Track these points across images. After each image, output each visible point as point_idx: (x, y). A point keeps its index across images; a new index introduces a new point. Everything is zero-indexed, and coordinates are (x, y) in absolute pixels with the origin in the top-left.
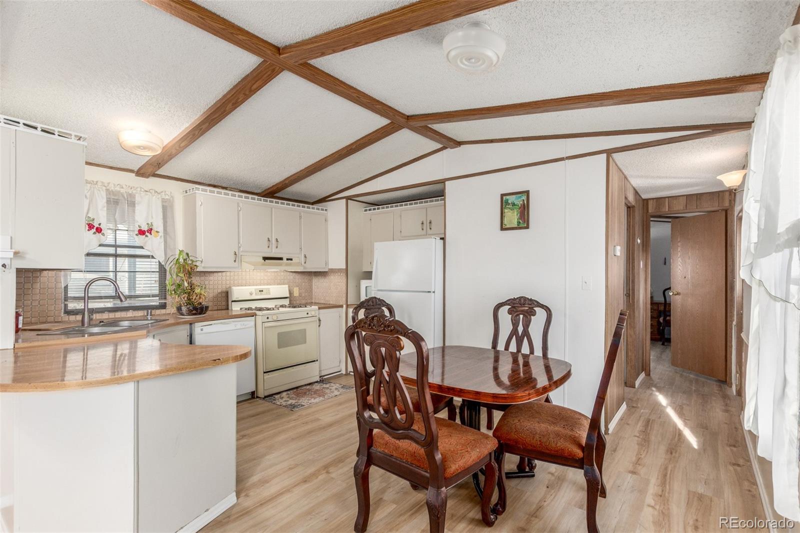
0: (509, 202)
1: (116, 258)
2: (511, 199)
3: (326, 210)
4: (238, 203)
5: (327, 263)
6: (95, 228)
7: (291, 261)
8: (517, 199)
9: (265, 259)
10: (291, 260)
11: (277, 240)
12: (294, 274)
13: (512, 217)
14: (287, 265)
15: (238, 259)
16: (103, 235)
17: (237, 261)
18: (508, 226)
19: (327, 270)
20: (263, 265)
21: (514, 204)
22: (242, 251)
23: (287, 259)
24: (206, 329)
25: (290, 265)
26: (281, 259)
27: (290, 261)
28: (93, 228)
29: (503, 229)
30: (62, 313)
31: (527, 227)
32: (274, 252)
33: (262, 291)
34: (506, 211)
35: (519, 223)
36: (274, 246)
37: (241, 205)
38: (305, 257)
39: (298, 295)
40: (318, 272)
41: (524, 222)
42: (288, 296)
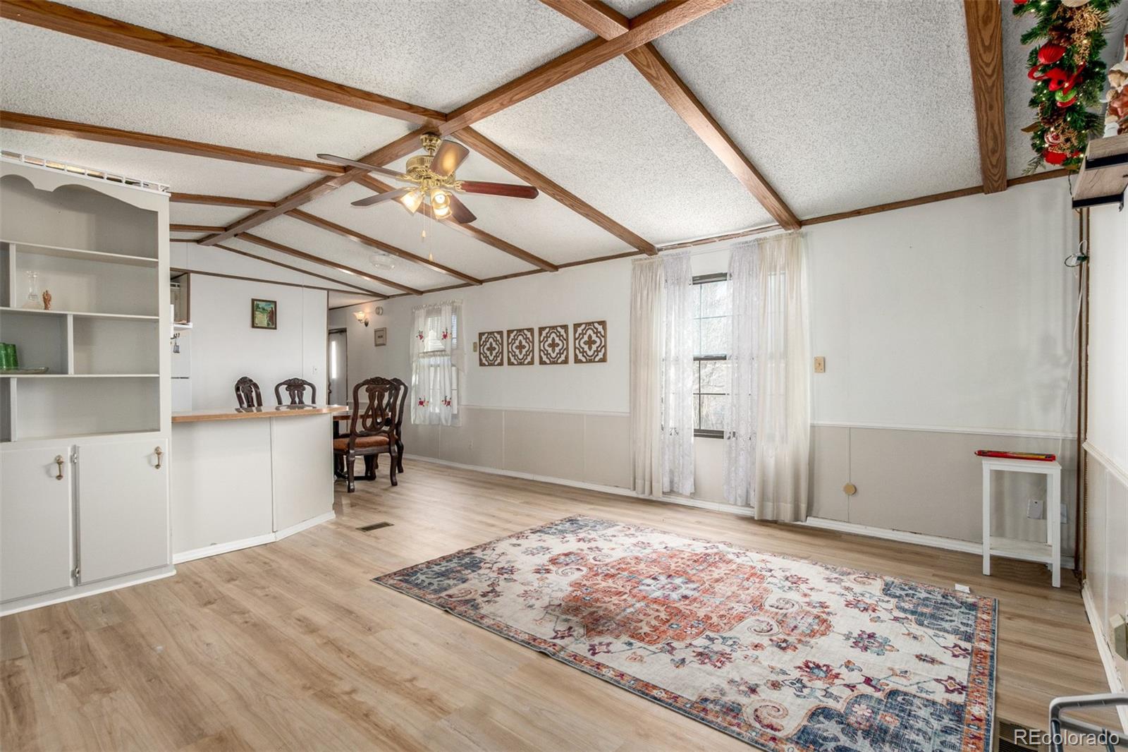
0: (260, 306)
2: (262, 305)
8: (266, 305)
13: (262, 319)
18: (259, 325)
21: (264, 309)
29: (253, 326)
31: (275, 328)
34: (257, 313)
35: (268, 324)
41: (272, 323)
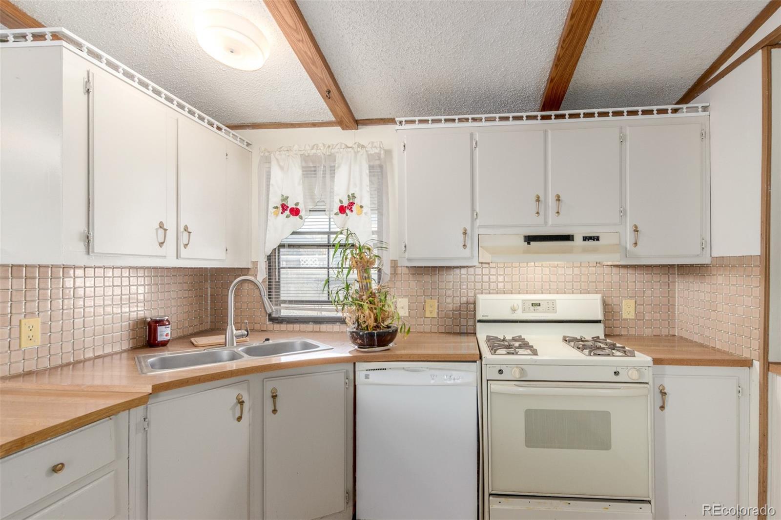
1: (328, 249)
3: (705, 109)
4: (472, 135)
5: (706, 244)
6: (288, 209)
7: (596, 242)
9: (529, 239)
10: (597, 239)
11: (558, 199)
12: (623, 271)
14: (585, 250)
15: (472, 243)
16: (301, 218)
17: (469, 245)
19: (706, 260)
20: (526, 252)
22: (480, 227)
23: (585, 239)
24: (375, 377)
25: (595, 250)
26: (568, 238)
27: (591, 242)
28: (286, 210)
30: (267, 321)
32: (550, 223)
33: (539, 305)
36: (551, 213)
37: (477, 137)
38: (636, 230)
39: (632, 316)
40: (686, 266)
42: (600, 317)
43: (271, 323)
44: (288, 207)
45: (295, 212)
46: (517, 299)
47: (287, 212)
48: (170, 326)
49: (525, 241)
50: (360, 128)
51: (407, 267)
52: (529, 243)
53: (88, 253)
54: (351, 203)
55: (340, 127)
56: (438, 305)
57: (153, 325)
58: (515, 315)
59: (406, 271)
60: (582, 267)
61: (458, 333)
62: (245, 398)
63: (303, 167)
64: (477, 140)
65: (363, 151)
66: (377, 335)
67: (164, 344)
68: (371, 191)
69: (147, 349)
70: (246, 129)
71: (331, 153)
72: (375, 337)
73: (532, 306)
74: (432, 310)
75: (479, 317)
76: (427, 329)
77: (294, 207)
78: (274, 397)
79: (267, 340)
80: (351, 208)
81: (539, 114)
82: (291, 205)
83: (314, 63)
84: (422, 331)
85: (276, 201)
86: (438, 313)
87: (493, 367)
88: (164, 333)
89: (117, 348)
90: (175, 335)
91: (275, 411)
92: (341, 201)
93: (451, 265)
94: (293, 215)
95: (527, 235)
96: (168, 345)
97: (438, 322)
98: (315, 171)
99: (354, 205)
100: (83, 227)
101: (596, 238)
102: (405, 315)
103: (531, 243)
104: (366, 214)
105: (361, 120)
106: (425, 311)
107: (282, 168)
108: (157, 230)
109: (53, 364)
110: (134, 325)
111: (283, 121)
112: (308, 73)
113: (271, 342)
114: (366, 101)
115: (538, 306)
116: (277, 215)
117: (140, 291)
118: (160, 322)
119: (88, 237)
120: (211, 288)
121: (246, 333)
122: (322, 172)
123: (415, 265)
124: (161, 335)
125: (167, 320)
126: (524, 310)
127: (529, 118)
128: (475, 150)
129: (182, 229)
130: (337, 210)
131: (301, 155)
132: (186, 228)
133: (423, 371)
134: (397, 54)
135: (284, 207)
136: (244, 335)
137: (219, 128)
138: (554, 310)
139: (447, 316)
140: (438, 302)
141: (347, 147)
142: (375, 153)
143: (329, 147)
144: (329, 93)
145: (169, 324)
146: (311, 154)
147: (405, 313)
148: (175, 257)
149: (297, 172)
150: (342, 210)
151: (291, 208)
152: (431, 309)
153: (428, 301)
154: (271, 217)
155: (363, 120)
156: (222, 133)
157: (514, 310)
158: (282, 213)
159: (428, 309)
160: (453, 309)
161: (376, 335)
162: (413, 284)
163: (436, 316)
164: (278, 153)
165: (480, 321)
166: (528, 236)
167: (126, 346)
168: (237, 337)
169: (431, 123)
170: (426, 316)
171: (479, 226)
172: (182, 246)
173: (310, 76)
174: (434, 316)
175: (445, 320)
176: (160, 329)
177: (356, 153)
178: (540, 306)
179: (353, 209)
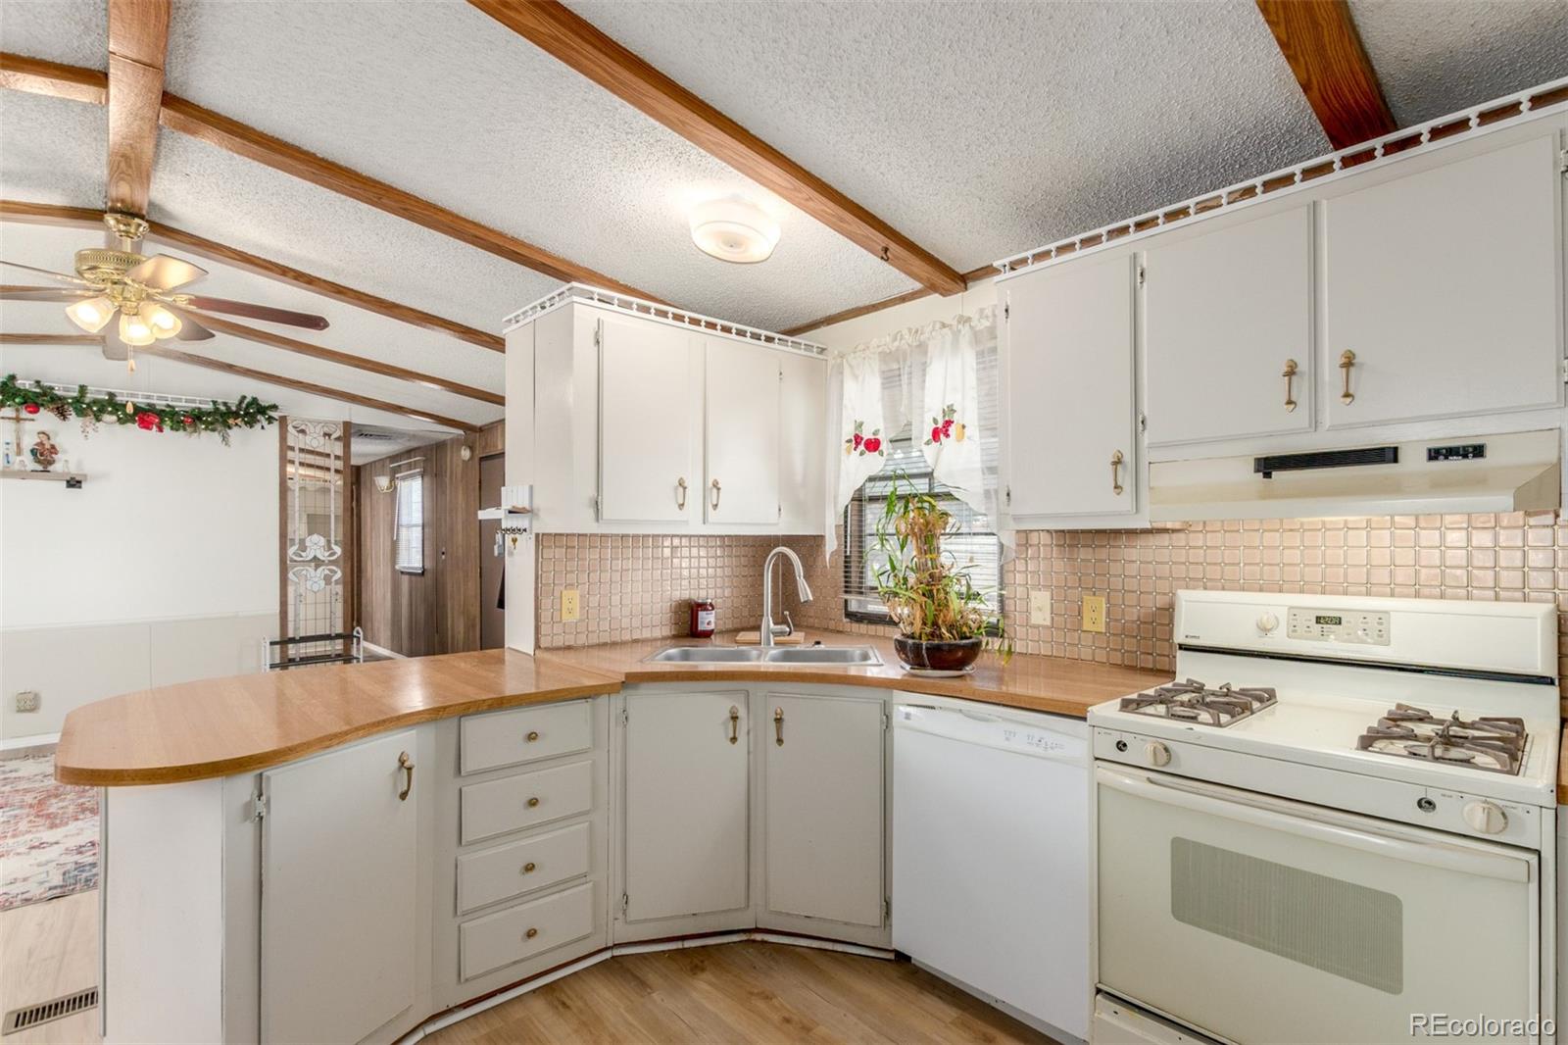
4: (1133, 258)
6: (864, 442)
7: (1471, 463)
10: (1478, 452)
11: (1349, 362)
15: (1136, 482)
16: (882, 454)
22: (1153, 447)
23: (1434, 454)
26: (1384, 456)
27: (1457, 464)
28: (861, 443)
30: (844, 616)
32: (1327, 423)
36: (1329, 397)
37: (1144, 261)
42: (1540, 668)
43: (848, 620)
44: (862, 439)
45: (873, 445)
46: (1276, 605)
47: (862, 447)
48: (714, 612)
49: (1257, 471)
50: (971, 287)
51: (1048, 531)
52: (1267, 475)
53: (597, 520)
54: (947, 422)
55: (937, 295)
56: (1108, 609)
57: (695, 609)
58: (1266, 639)
59: (1045, 538)
60: (1421, 528)
61: (1151, 670)
62: (742, 713)
63: (883, 372)
64: (1145, 266)
65: (965, 330)
66: (927, 649)
67: (707, 634)
68: (979, 396)
69: (691, 639)
70: (819, 327)
71: (919, 341)
72: (924, 652)
73: (1317, 622)
74: (1096, 616)
75: (1179, 638)
76: (1086, 653)
77: (872, 437)
78: (779, 720)
79: (818, 643)
80: (947, 430)
81: (1336, 156)
82: (867, 435)
83: (842, 220)
84: (1076, 657)
85: (849, 432)
86: (1108, 624)
87: (1105, 733)
88: (707, 620)
89: (657, 633)
90: (721, 627)
91: (780, 741)
92: (935, 421)
93: (1135, 527)
94: (870, 451)
95: (1264, 456)
96: (713, 637)
97: (1108, 642)
98: (900, 375)
99: (953, 425)
100: (592, 492)
101: (1471, 450)
102: (1045, 624)
103: (1275, 474)
104: (969, 438)
105: (969, 273)
106: (1082, 618)
107: (856, 377)
108: (676, 489)
109: (591, 642)
110: (676, 607)
111: (861, 304)
112: (843, 235)
113: (822, 647)
114: (958, 243)
115: (1336, 623)
116: (849, 452)
117: (684, 565)
118: (702, 606)
119: (597, 503)
120: (783, 564)
121: (788, 629)
122: (906, 376)
123: (1062, 528)
124: (703, 623)
125: (711, 605)
126: (1293, 630)
127: (1309, 174)
128: (1141, 287)
129: (710, 484)
130: (928, 436)
131: (880, 353)
132: (716, 485)
133: (992, 721)
134: (955, 161)
135: (858, 439)
136: (785, 632)
137: (769, 339)
138: (1383, 637)
139: (1124, 633)
140: (1108, 602)
141: (944, 326)
142: (986, 327)
143: (917, 332)
144: (886, 252)
145: (713, 609)
146: (893, 349)
147: (1044, 620)
148: (702, 522)
149: (875, 383)
150: (936, 434)
151: (867, 440)
152: (1094, 615)
153: (1088, 598)
154: (844, 457)
155: (973, 272)
156: (775, 345)
157: (1265, 630)
158: (855, 449)
159: (1087, 615)
160: (1139, 617)
161: (924, 647)
162: (1059, 565)
163: (1104, 631)
164: (852, 355)
165: (1182, 647)
166: (1266, 459)
167: (667, 631)
168: (776, 634)
169: (1081, 248)
170: (1085, 628)
171: (1149, 444)
172: (710, 507)
173: (847, 237)
174: (1100, 630)
175: (1123, 640)
176: (702, 614)
177: (956, 334)
178: (1340, 623)
179: (949, 432)
